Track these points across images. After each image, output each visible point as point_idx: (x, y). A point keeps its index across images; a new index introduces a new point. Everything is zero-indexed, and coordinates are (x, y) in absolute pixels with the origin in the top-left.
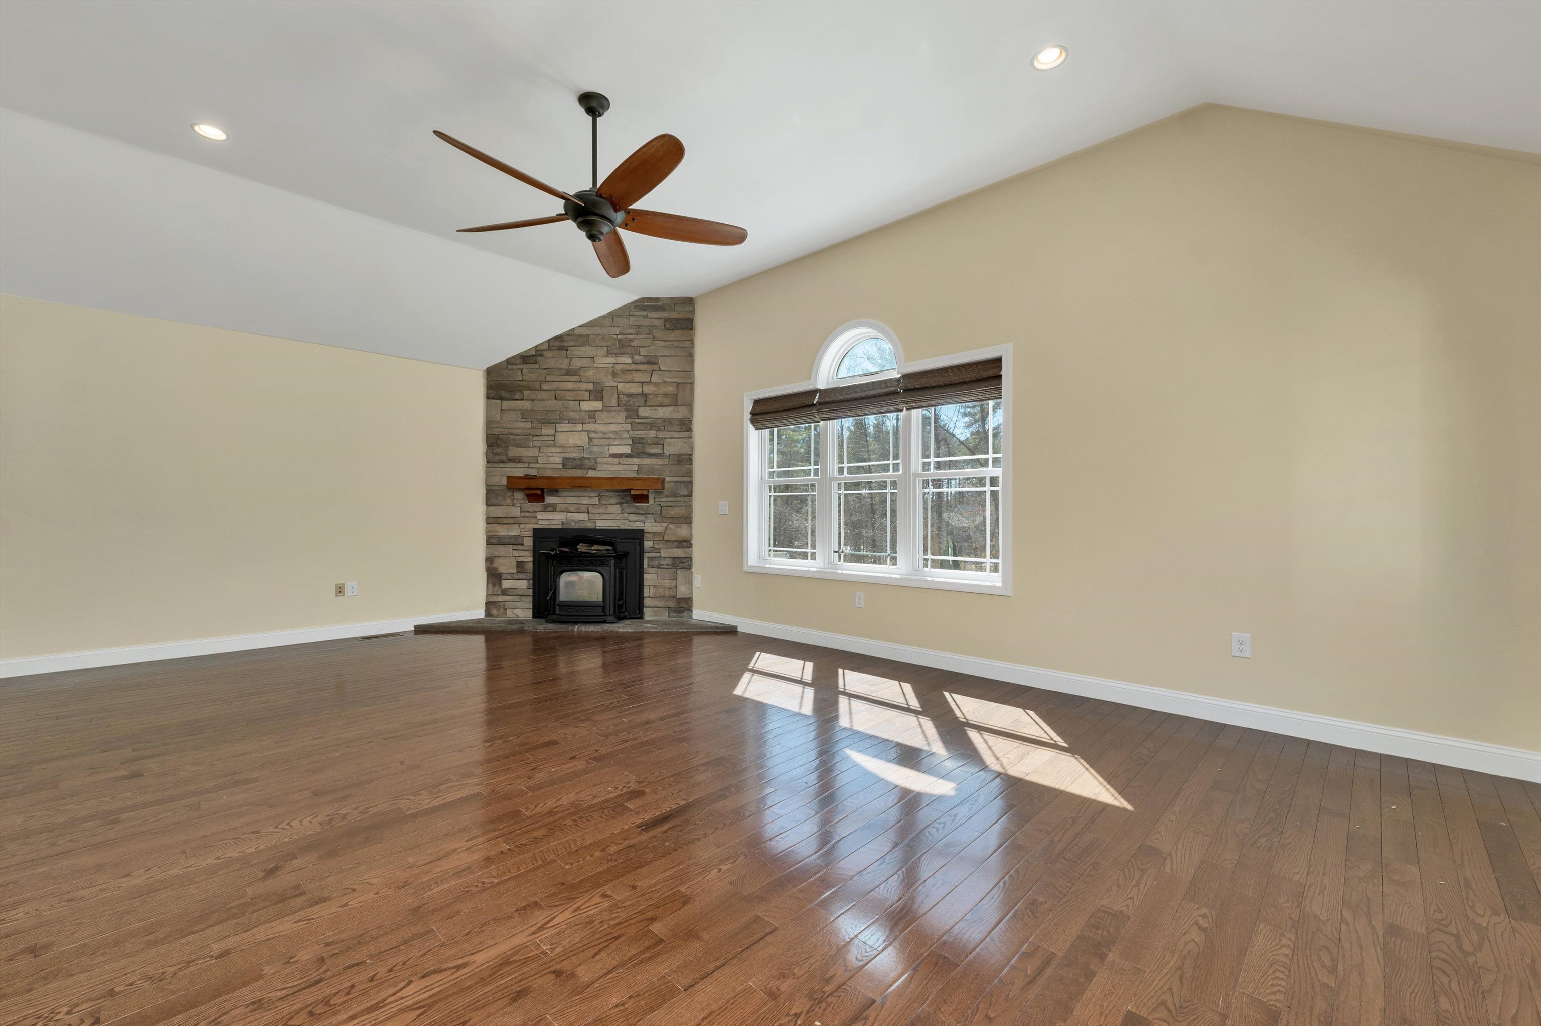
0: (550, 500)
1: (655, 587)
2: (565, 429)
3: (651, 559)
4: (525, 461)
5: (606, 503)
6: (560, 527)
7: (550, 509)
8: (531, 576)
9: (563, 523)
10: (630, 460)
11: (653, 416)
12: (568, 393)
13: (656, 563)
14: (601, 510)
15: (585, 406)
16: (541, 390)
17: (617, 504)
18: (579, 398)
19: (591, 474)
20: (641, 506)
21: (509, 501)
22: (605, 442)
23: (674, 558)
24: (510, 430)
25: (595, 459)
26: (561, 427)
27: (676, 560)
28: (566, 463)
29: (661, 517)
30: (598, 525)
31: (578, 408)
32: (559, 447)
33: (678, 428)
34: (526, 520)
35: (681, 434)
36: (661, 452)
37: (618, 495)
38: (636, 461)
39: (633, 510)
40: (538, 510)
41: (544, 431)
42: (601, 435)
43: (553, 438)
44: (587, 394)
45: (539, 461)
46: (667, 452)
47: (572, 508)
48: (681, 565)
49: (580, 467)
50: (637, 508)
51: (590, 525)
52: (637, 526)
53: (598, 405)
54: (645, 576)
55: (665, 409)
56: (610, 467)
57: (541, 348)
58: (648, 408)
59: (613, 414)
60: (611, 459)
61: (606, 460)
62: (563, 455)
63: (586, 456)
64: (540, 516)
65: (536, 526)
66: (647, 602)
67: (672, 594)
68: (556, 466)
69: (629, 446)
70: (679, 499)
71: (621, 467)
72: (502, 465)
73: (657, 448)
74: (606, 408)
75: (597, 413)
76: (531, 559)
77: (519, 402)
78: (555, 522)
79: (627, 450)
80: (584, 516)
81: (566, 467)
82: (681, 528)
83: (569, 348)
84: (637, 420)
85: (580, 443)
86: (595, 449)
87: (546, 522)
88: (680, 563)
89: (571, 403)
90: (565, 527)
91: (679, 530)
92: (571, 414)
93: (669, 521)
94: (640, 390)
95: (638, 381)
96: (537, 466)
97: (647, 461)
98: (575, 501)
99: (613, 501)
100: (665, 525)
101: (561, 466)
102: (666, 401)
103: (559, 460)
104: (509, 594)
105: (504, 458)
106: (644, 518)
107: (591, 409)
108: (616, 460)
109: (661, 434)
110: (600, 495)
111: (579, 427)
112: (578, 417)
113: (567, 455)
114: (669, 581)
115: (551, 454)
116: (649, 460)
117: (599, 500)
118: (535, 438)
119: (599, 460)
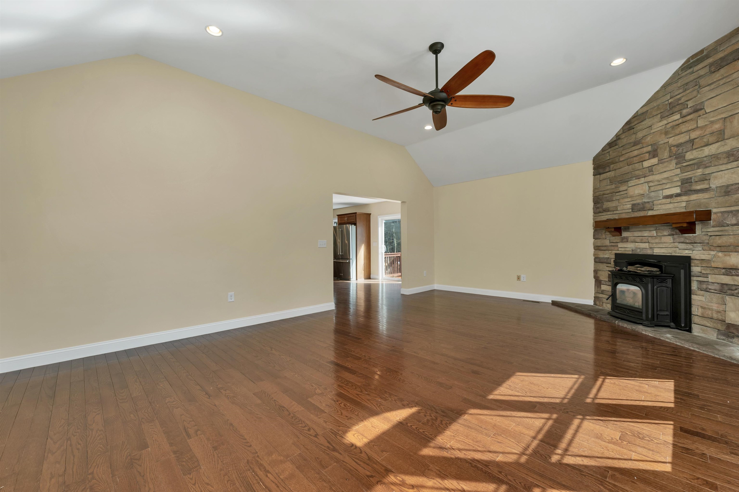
0: (625, 234)
1: (702, 307)
2: (633, 184)
3: (700, 282)
4: (611, 210)
5: (661, 235)
6: (631, 253)
7: (625, 240)
9: (632, 250)
10: (679, 199)
11: (700, 156)
12: (635, 158)
13: (704, 286)
14: (657, 241)
15: (646, 164)
16: (619, 162)
17: (669, 235)
18: (641, 160)
19: (650, 213)
20: (689, 236)
21: (604, 236)
22: (659, 187)
23: (723, 284)
24: (604, 192)
25: (653, 202)
26: (630, 183)
27: (725, 286)
28: (634, 207)
29: (708, 246)
31: (641, 167)
32: (629, 198)
33: (726, 161)
34: (612, 248)
35: (729, 166)
36: (707, 187)
37: (670, 228)
38: (684, 198)
39: (682, 240)
40: (618, 241)
41: (622, 189)
42: (657, 183)
43: (626, 192)
44: (647, 155)
45: (618, 209)
46: (713, 186)
47: (638, 240)
48: (729, 292)
49: (643, 209)
50: (685, 238)
51: (649, 252)
52: (686, 253)
53: (655, 161)
54: (693, 297)
55: (711, 147)
56: (664, 207)
57: (619, 134)
58: (694, 151)
59: (665, 164)
60: (664, 201)
61: (660, 201)
62: (631, 203)
63: (646, 201)
64: (620, 245)
65: (617, 252)
66: (695, 319)
67: (720, 317)
68: (628, 211)
69: (679, 187)
70: (727, 228)
71: (671, 206)
72: (600, 214)
73: (703, 184)
74: (661, 161)
75: (654, 167)
77: (608, 173)
78: (628, 249)
79: (677, 190)
80: (646, 245)
81: (633, 211)
82: (730, 256)
83: (634, 127)
84: (684, 164)
85: (642, 192)
86: (653, 194)
87: (623, 249)
88: (729, 290)
89: (636, 165)
90: (634, 253)
91: (728, 258)
92: (637, 173)
93: (718, 249)
94: (687, 138)
95: (686, 130)
96: (617, 212)
97: (694, 197)
98: (639, 234)
99: (666, 233)
100: (713, 253)
101: (631, 211)
102: (712, 139)
103: (629, 206)
104: (604, 293)
105: (601, 210)
106: (691, 247)
107: (650, 165)
108: (668, 200)
109: (707, 171)
110: (657, 229)
111: (642, 180)
112: (641, 173)
113: (635, 202)
114: (716, 305)
115: (624, 204)
116: (696, 195)
117: (656, 233)
118: (617, 194)
119: (655, 202)
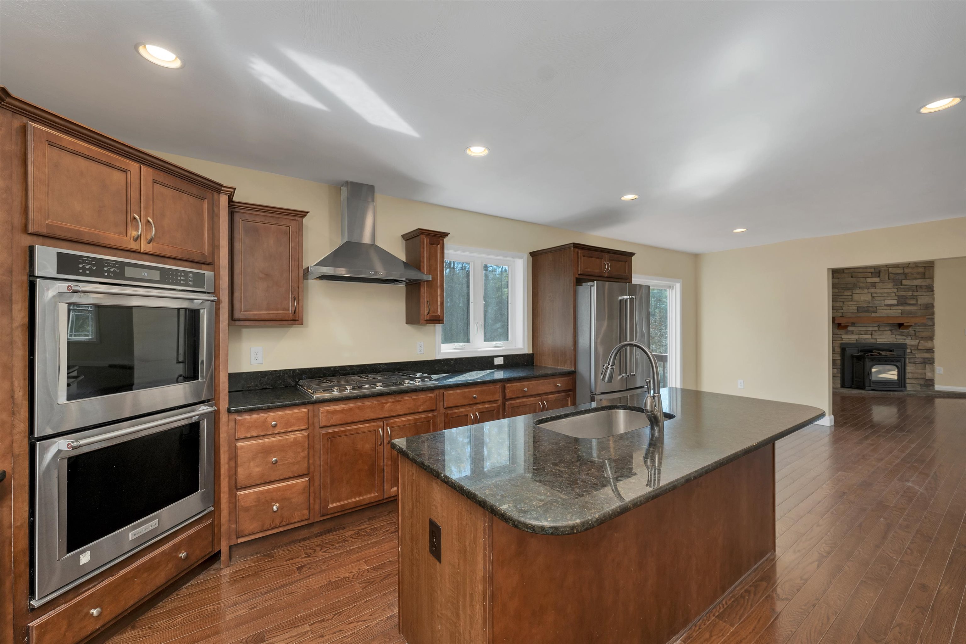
0: (850, 328)
1: (912, 373)
2: (858, 292)
3: (909, 358)
5: (883, 329)
6: (855, 342)
7: (850, 333)
8: (839, 367)
9: (857, 340)
10: (897, 308)
11: (911, 284)
12: (860, 274)
13: (912, 360)
14: (879, 334)
15: (869, 280)
16: (843, 273)
17: (889, 330)
18: (866, 276)
19: (873, 315)
20: (904, 331)
22: (883, 298)
23: (924, 358)
25: (876, 307)
26: (855, 291)
27: (926, 359)
28: (859, 309)
29: (915, 336)
30: (878, 341)
31: (865, 281)
32: (855, 301)
33: (926, 290)
34: (836, 339)
35: (928, 294)
36: (916, 303)
37: (889, 326)
38: (901, 308)
39: (899, 333)
40: (843, 333)
41: (846, 294)
42: (879, 295)
43: (851, 297)
44: (870, 274)
45: (844, 309)
46: (919, 303)
47: (862, 333)
48: (929, 362)
49: (867, 311)
50: (901, 332)
51: (873, 341)
52: (902, 341)
53: (877, 280)
54: (907, 368)
55: (918, 280)
56: (885, 311)
58: (908, 280)
59: (886, 284)
60: (886, 308)
61: (882, 307)
62: (858, 305)
63: (870, 306)
64: (845, 336)
65: (844, 342)
66: (908, 381)
67: (923, 377)
68: (854, 311)
69: (896, 300)
70: (927, 327)
71: (891, 311)
73: (914, 301)
74: (882, 281)
75: (877, 284)
76: (840, 358)
78: (852, 340)
79: (895, 302)
80: (869, 337)
81: (859, 312)
82: (927, 342)
84: (901, 287)
85: (867, 299)
86: (876, 302)
87: (848, 340)
89: (862, 279)
90: (858, 342)
91: (926, 343)
92: (861, 285)
93: (920, 339)
94: (902, 271)
96: (842, 311)
97: (908, 308)
98: (864, 329)
99: (887, 328)
100: (918, 341)
101: (856, 311)
102: (918, 276)
103: (855, 308)
106: (905, 337)
107: (873, 282)
108: (889, 308)
109: (915, 294)
110: (879, 325)
111: (866, 291)
112: (865, 286)
113: (860, 305)
114: (921, 370)
115: (850, 305)
116: (909, 307)
117: (878, 328)
118: (840, 297)
119: (877, 308)
